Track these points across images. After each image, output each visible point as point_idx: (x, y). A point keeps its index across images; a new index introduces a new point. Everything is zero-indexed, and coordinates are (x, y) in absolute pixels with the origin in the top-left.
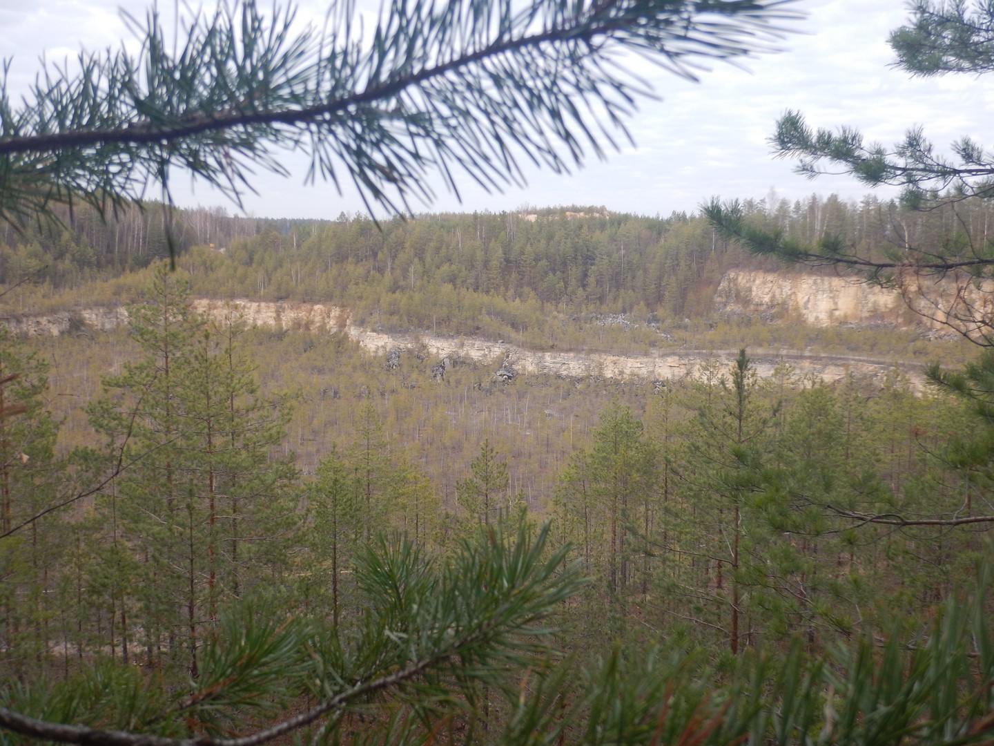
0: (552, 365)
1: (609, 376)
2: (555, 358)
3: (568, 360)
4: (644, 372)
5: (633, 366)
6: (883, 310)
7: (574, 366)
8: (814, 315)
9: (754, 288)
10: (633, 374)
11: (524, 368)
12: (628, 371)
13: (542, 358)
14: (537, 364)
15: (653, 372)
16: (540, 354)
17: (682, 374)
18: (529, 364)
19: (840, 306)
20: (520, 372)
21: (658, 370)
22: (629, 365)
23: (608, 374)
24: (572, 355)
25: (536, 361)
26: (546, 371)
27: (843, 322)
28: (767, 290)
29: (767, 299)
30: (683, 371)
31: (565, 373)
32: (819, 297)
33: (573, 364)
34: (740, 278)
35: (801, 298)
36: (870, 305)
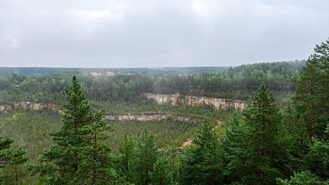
1: (120, 120)
8: (160, 102)
9: (147, 96)
10: (125, 119)
15: (129, 118)
19: (164, 100)
27: (165, 103)
29: (150, 98)
30: (135, 118)
32: (160, 98)
34: (144, 94)
35: (157, 99)
36: (170, 100)
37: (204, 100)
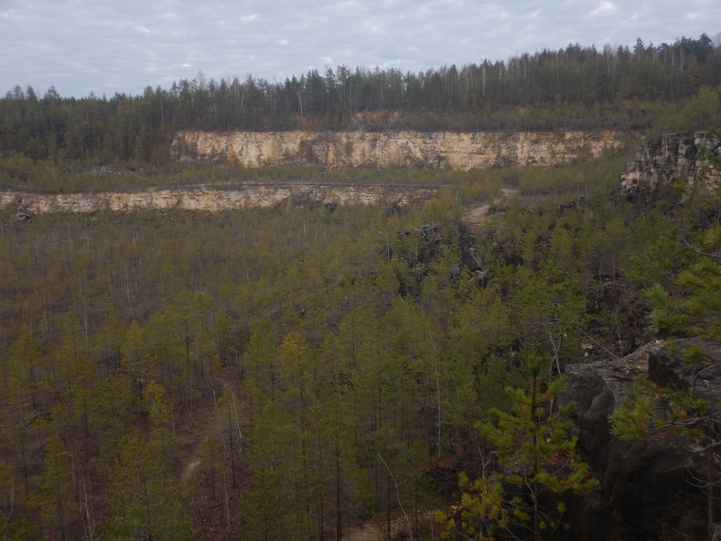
0: (64, 205)
1: (117, 209)
2: (66, 199)
3: (78, 199)
4: (144, 203)
5: (135, 199)
6: (292, 153)
7: (84, 204)
8: (248, 159)
9: (199, 144)
10: (135, 206)
11: (38, 209)
12: (131, 204)
13: (55, 199)
14: (51, 205)
15: (151, 203)
16: (52, 197)
17: (174, 203)
18: (43, 206)
19: (264, 152)
20: (35, 213)
21: (155, 202)
22: (132, 199)
23: (115, 207)
24: (80, 195)
25: (50, 202)
26: (60, 210)
27: (267, 163)
28: (208, 144)
29: (209, 151)
30: (175, 201)
31: (76, 210)
32: (249, 147)
33: (82, 203)
34: (187, 137)
35: (236, 148)
36: (283, 151)
37: (407, 143)
